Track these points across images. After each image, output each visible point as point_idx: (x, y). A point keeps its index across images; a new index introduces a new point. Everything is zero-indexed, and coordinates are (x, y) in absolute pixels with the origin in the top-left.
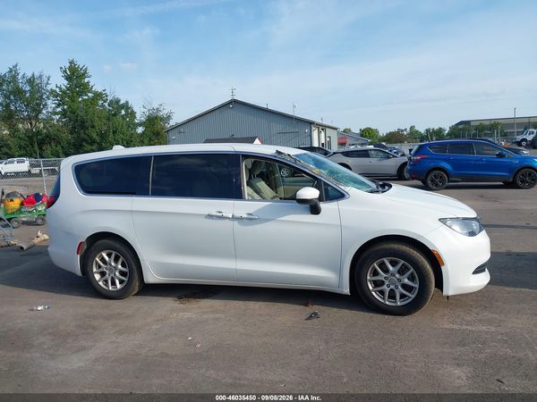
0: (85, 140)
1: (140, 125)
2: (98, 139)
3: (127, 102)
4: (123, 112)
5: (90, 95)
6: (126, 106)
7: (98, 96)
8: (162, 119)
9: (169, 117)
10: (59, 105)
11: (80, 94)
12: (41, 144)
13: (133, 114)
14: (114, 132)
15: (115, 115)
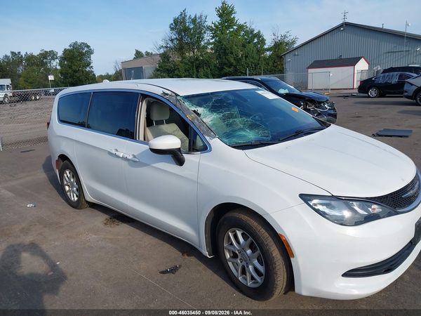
0: (225, 64)
1: (268, 50)
2: (234, 63)
3: (259, 32)
4: (256, 40)
5: (235, 27)
6: (258, 35)
7: (241, 27)
8: (287, 44)
9: (294, 42)
10: (213, 37)
11: (228, 27)
12: (198, 67)
13: (263, 42)
14: (246, 57)
15: (249, 43)
